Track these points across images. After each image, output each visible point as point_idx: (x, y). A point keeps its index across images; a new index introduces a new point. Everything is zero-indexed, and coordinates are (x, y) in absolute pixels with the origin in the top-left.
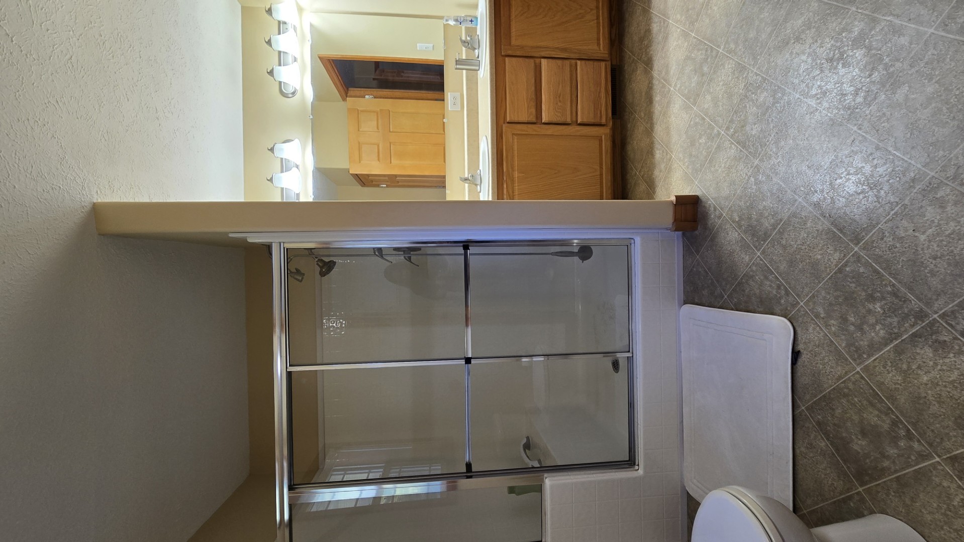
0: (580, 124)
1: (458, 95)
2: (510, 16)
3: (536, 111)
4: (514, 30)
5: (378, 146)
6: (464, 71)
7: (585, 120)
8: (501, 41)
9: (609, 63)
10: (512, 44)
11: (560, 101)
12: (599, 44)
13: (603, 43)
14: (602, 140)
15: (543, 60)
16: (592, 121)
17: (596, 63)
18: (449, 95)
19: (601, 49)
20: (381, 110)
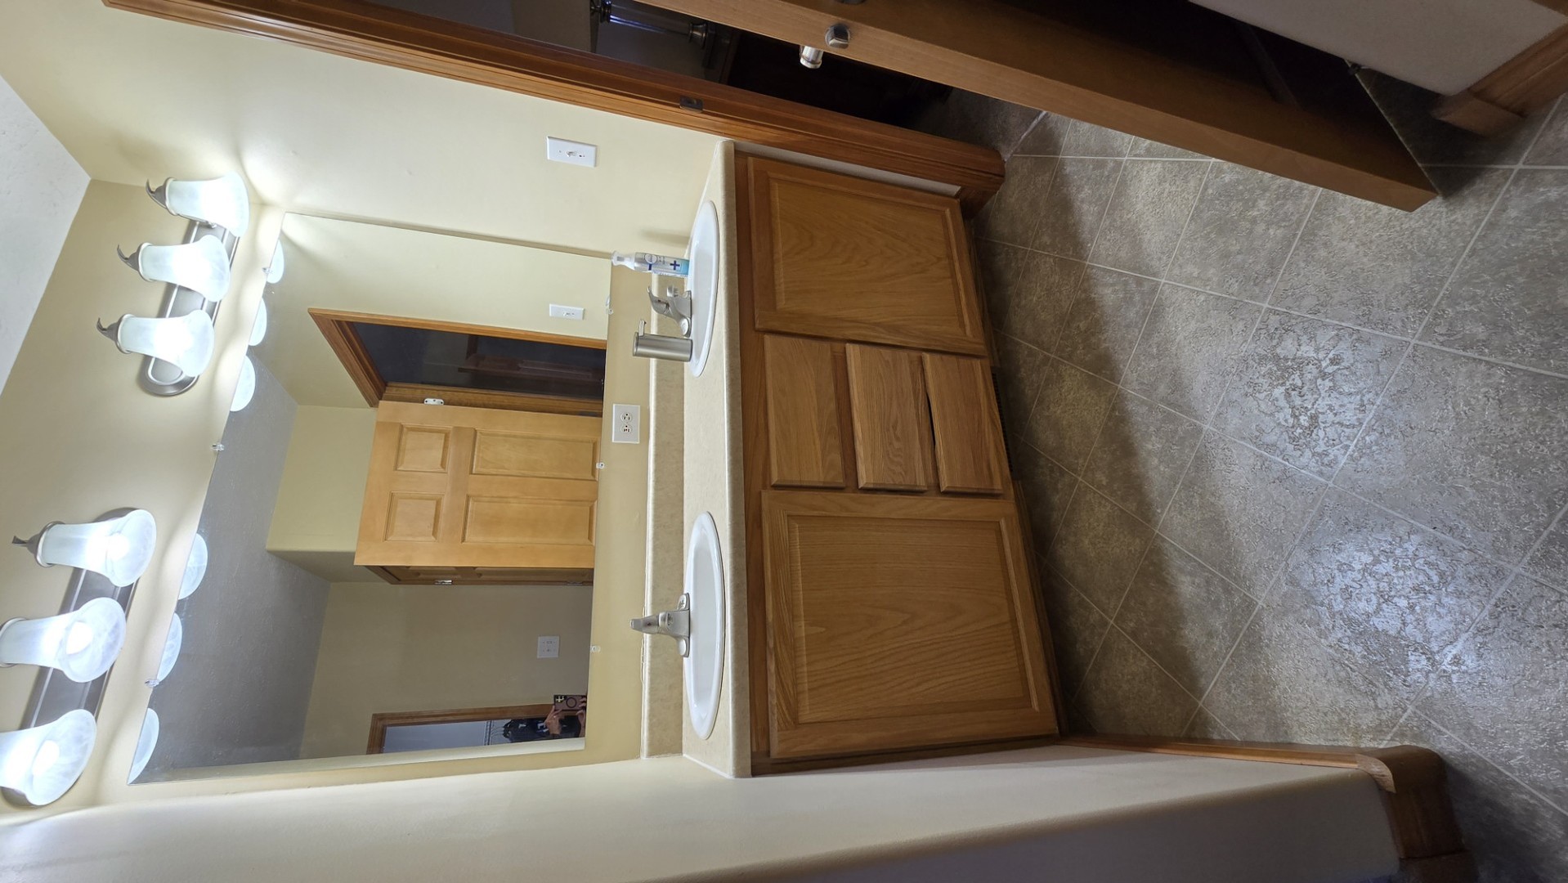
0: (946, 493)
1: (635, 410)
2: (772, 252)
3: (844, 458)
4: (782, 280)
5: (438, 503)
6: (653, 361)
7: (959, 485)
8: (753, 301)
9: (987, 363)
10: (778, 308)
11: (898, 439)
12: (962, 325)
13: (971, 322)
14: (1000, 531)
15: (850, 347)
16: (974, 486)
17: (964, 362)
18: (615, 408)
19: (969, 331)
20: (458, 429)
